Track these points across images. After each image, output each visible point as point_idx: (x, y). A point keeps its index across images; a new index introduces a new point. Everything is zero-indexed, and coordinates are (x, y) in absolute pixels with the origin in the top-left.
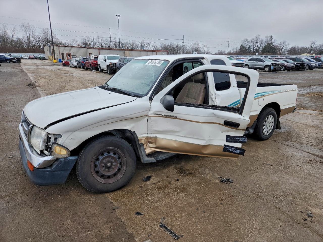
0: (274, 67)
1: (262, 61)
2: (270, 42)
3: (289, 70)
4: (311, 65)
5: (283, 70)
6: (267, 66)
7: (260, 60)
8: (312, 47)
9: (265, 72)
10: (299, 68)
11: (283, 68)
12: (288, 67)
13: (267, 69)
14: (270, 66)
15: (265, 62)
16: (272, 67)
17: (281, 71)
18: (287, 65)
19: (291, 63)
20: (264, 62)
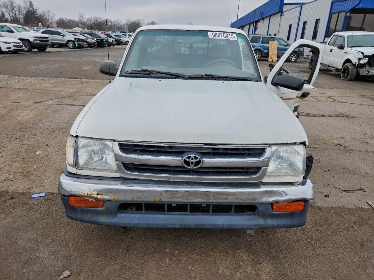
0: (78, 43)
1: (61, 35)
2: (31, 10)
3: (91, 47)
4: (109, 41)
5: (86, 47)
6: (69, 41)
7: (59, 34)
8: (81, 20)
9: (69, 49)
10: (101, 45)
11: (86, 45)
12: (91, 44)
13: (71, 45)
14: (73, 42)
15: (66, 36)
16: (76, 43)
17: (84, 47)
18: (89, 41)
19: (90, 38)
20: (64, 36)
